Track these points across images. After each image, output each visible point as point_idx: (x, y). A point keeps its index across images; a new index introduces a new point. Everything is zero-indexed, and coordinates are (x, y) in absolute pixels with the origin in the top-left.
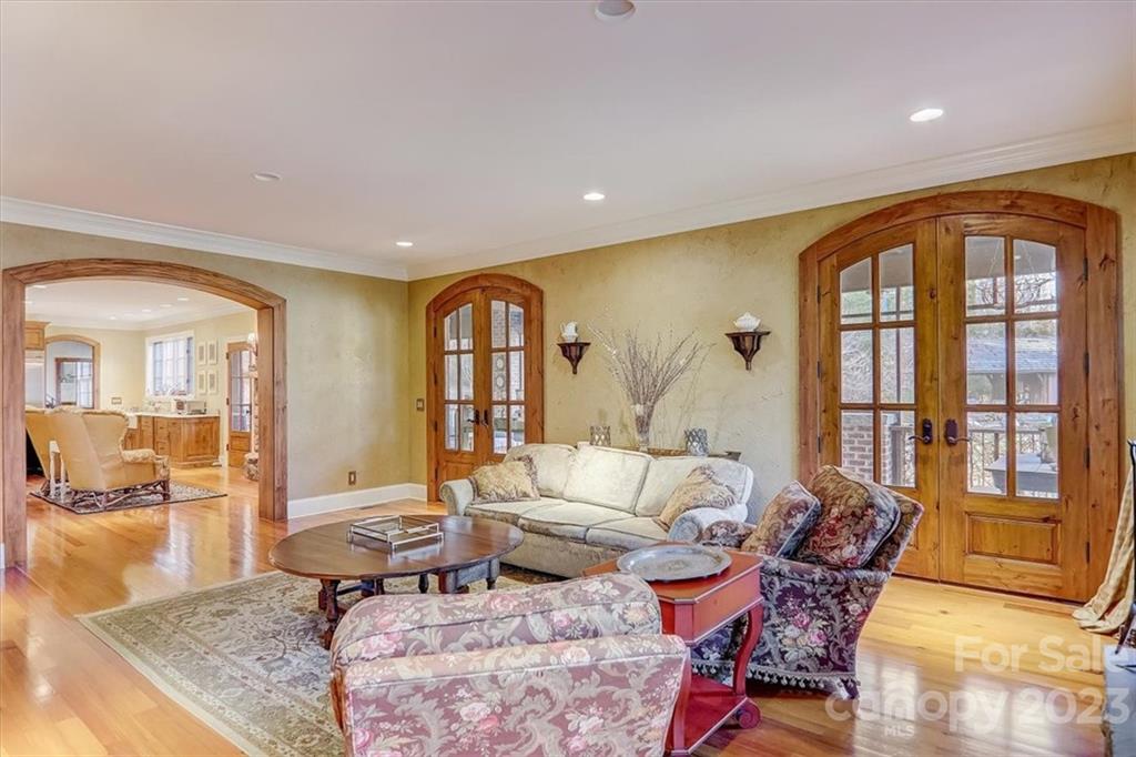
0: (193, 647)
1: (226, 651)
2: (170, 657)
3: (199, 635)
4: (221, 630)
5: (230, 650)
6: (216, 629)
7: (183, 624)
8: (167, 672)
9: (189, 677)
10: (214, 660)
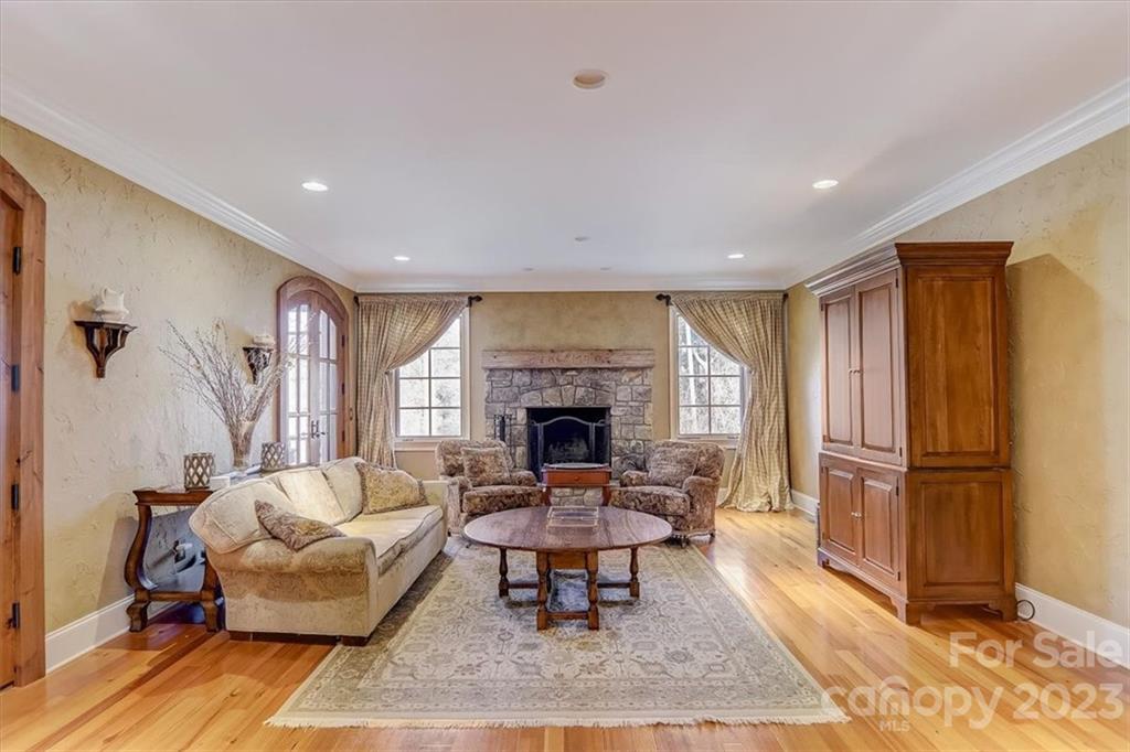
0: (723, 628)
1: (700, 617)
2: (742, 625)
3: (713, 640)
4: (694, 636)
5: (695, 616)
6: (697, 640)
7: (724, 657)
8: (746, 615)
9: (732, 607)
10: (712, 613)
